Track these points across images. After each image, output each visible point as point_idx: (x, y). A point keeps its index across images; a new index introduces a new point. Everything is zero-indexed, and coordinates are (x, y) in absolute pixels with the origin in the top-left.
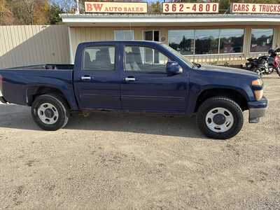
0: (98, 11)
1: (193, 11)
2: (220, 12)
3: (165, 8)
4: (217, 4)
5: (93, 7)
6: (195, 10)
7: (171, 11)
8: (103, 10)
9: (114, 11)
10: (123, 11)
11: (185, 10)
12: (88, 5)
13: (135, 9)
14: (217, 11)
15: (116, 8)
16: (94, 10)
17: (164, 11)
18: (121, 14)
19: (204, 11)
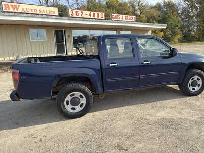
0: (16, 11)
1: (90, 17)
2: (105, 19)
3: (71, 13)
4: (103, 14)
5: (10, 7)
6: (91, 16)
7: (75, 16)
8: (20, 10)
9: (30, 12)
10: (38, 13)
11: (85, 16)
12: (5, 5)
13: (48, 12)
14: (104, 18)
15: (32, 9)
16: (11, 10)
17: (71, 16)
18: (37, 14)
19: (96, 17)
